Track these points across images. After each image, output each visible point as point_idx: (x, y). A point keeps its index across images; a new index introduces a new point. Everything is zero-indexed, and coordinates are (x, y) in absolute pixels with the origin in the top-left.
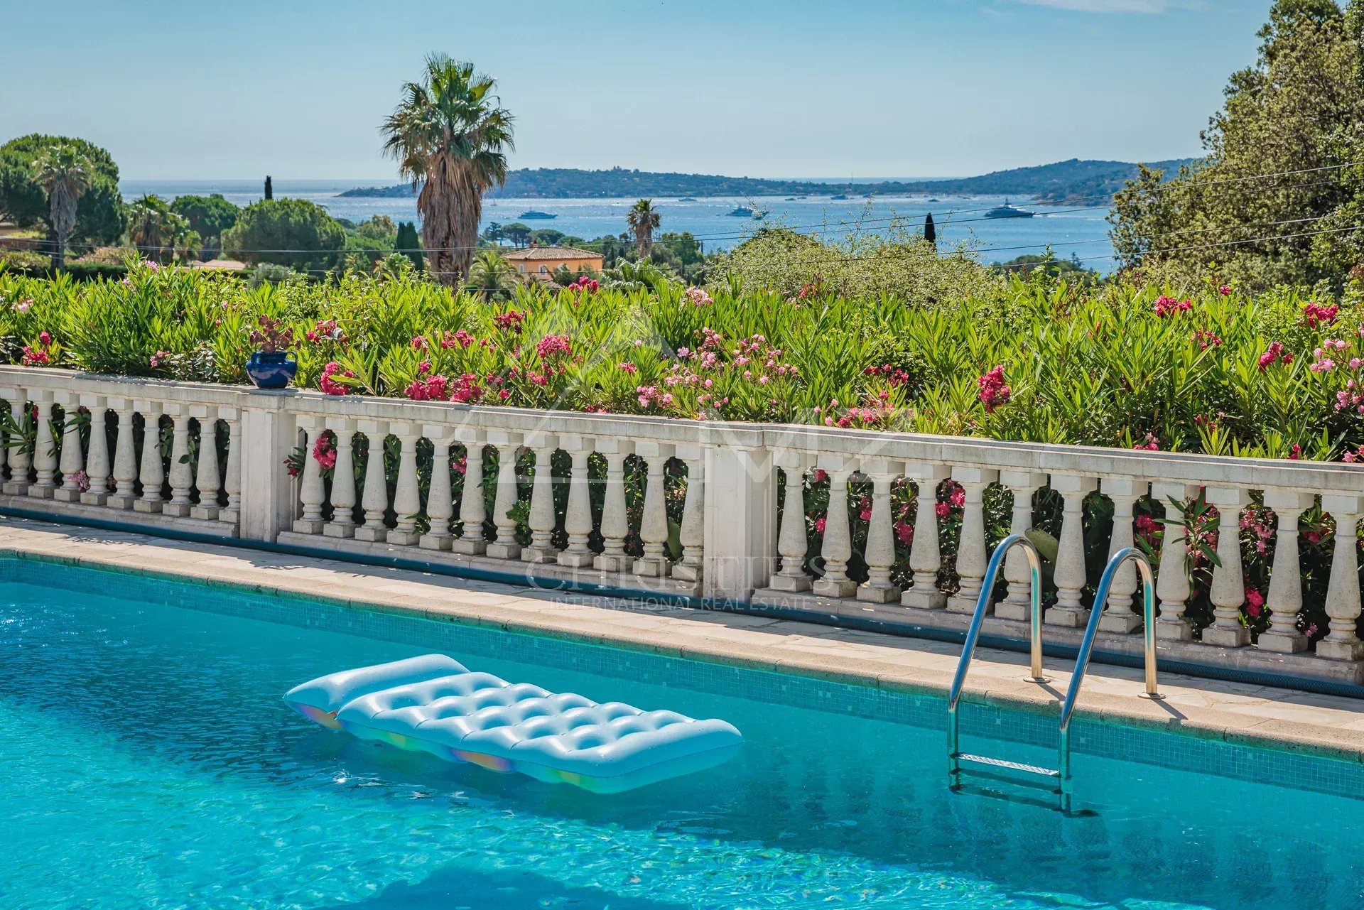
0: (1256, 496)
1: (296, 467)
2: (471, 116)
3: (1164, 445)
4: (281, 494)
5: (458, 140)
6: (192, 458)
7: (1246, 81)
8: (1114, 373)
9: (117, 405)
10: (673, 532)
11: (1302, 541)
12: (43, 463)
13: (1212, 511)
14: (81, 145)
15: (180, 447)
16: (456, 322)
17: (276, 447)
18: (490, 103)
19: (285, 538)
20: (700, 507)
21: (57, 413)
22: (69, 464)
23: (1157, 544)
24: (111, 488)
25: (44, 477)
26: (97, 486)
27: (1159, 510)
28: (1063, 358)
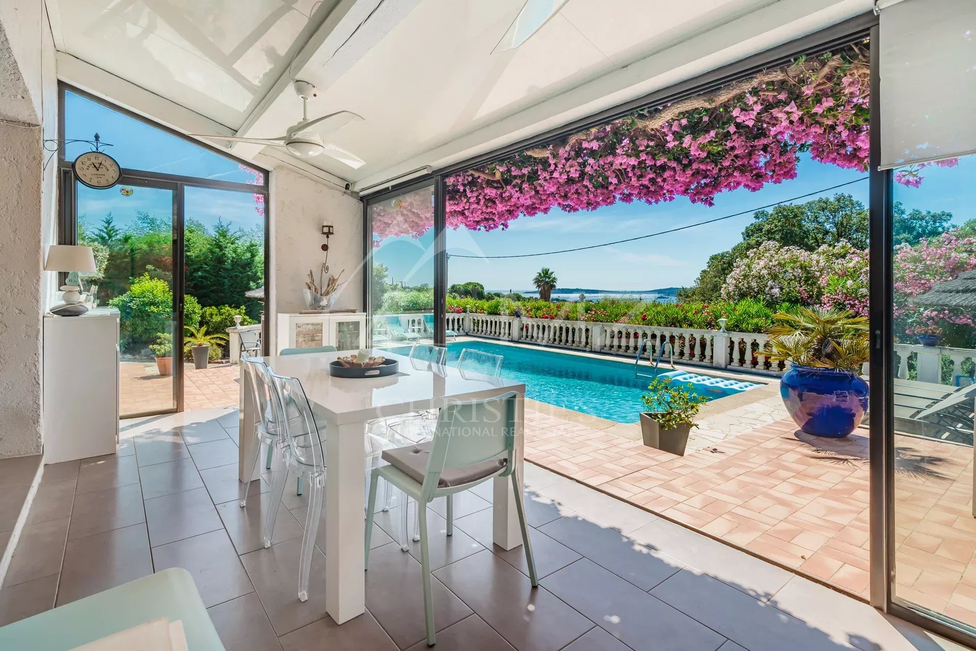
0: (692, 335)
1: (522, 329)
2: (549, 278)
3: (676, 327)
4: (519, 334)
5: (547, 282)
6: (504, 328)
7: (704, 271)
8: (666, 315)
9: (493, 320)
10: (587, 340)
11: (701, 343)
12: (480, 329)
13: (684, 338)
14: (478, 284)
15: (503, 326)
16: (549, 307)
17: (519, 326)
18: (553, 276)
19: (520, 341)
20: (592, 336)
21: (483, 321)
22: (484, 328)
23: (674, 343)
24: (491, 332)
25: (480, 331)
26: (489, 332)
27: (674, 337)
28: (657, 313)
